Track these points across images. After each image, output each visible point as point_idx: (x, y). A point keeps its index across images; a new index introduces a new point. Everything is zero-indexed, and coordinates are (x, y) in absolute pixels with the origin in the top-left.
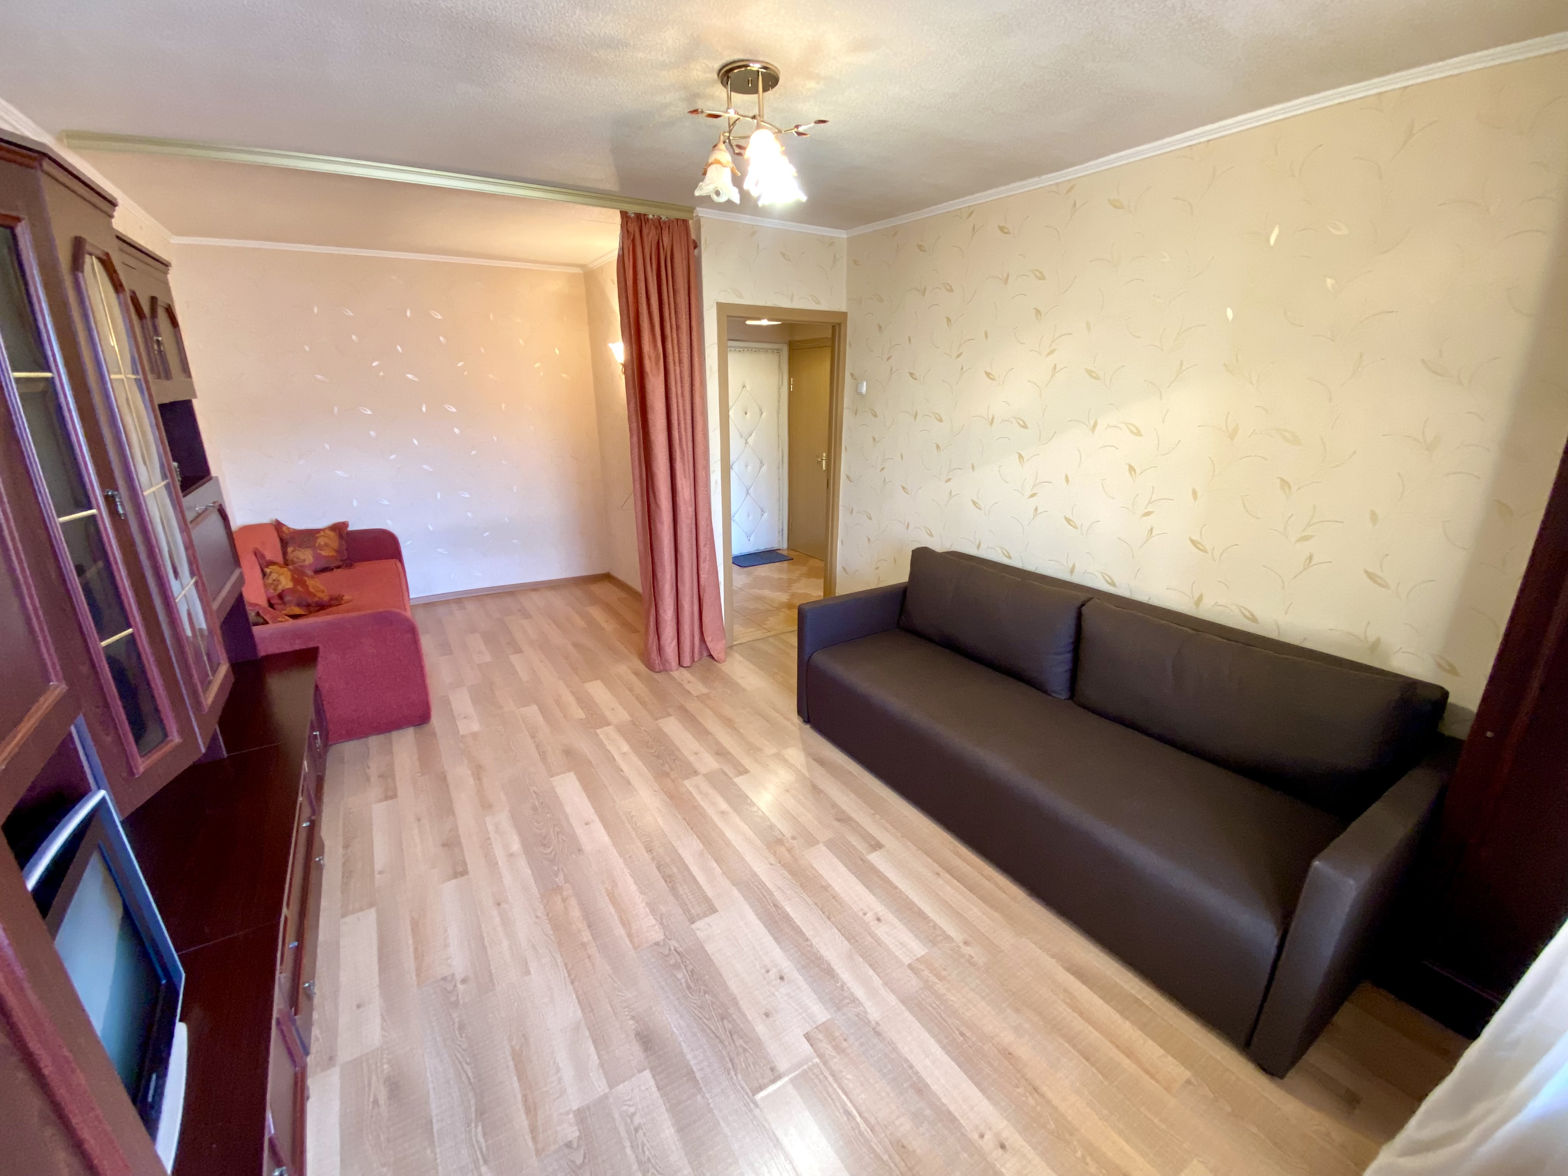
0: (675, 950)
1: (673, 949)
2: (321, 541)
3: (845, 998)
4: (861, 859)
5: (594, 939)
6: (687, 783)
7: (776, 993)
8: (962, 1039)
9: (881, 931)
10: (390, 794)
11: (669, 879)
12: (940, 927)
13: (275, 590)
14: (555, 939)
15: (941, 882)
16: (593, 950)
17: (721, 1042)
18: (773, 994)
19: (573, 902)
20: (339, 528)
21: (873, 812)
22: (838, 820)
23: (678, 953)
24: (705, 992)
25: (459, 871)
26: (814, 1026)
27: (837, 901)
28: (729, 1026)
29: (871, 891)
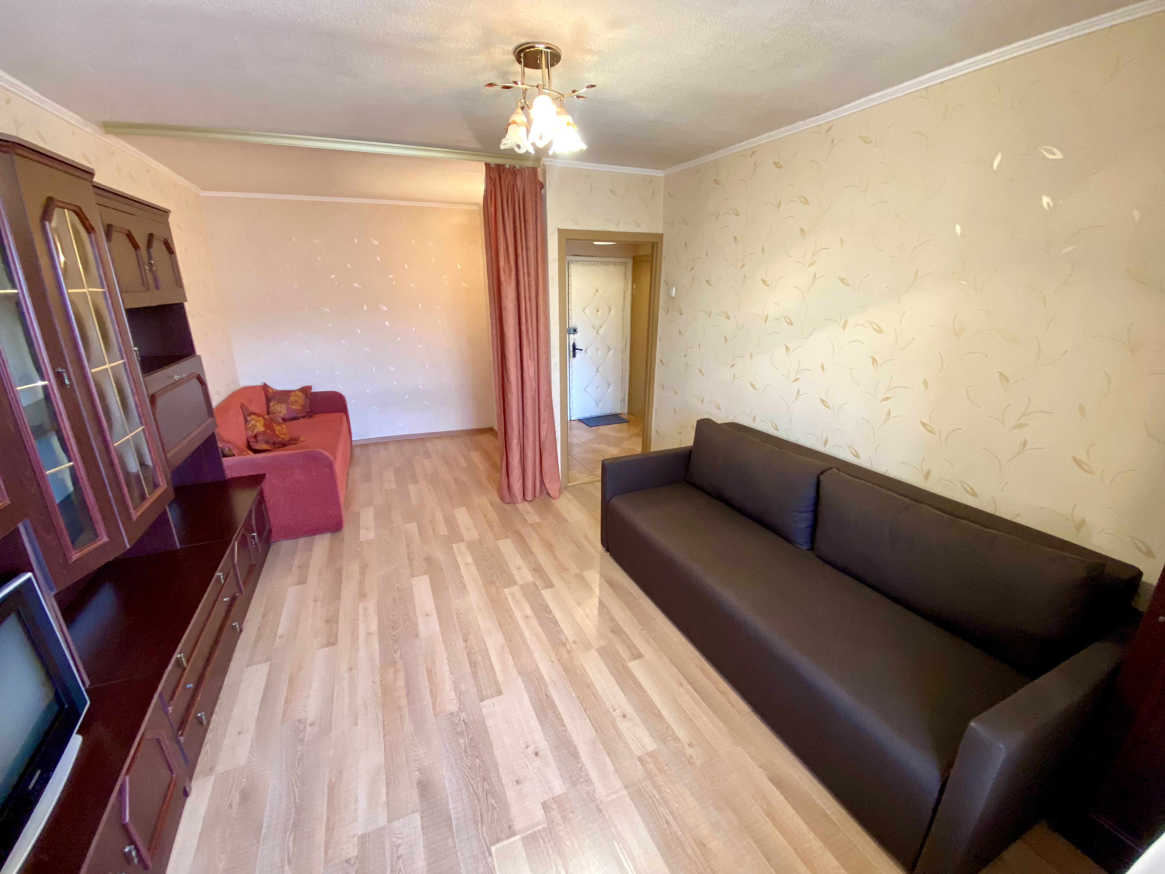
0: (464, 721)
1: (462, 719)
2: (292, 399)
3: (581, 777)
4: (623, 666)
5: (408, 704)
6: (506, 591)
7: (529, 766)
8: (666, 826)
9: (624, 726)
10: (302, 581)
11: (473, 665)
12: (672, 729)
13: (252, 432)
14: (382, 700)
15: (682, 691)
16: (405, 712)
17: (478, 798)
18: (527, 766)
19: (402, 674)
20: (306, 390)
21: (642, 627)
22: (613, 631)
23: (465, 723)
24: (477, 757)
25: (331, 642)
26: (551, 796)
27: (595, 697)
28: (487, 787)
29: (624, 692)
